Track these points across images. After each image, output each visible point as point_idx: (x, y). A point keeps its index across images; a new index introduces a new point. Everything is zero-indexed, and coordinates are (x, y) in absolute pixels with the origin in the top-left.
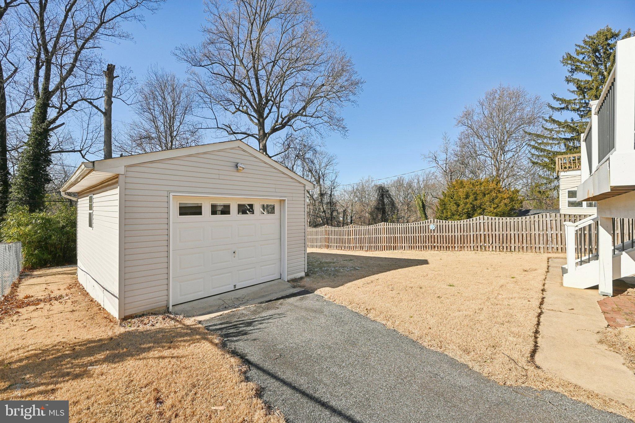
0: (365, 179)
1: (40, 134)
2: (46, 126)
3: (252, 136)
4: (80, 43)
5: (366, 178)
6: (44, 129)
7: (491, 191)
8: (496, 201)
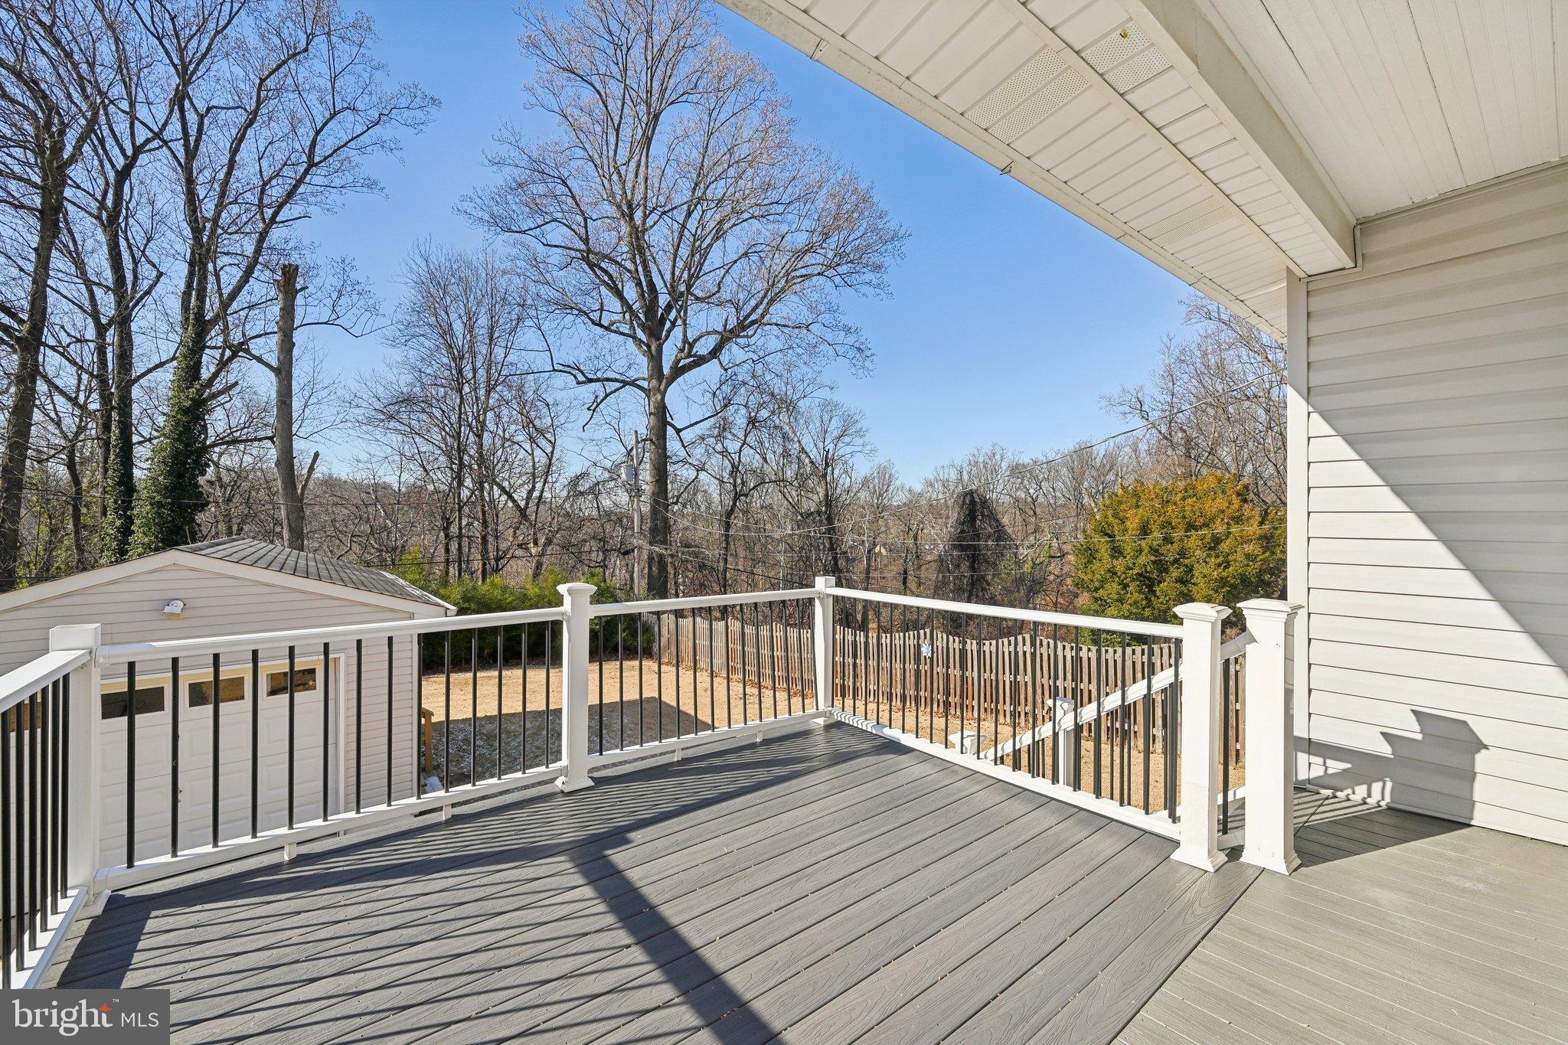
0: (983, 451)
1: (185, 411)
2: (197, 394)
3: (633, 383)
4: (269, 213)
5: (987, 449)
6: (192, 399)
7: (1213, 519)
8: (1224, 547)
